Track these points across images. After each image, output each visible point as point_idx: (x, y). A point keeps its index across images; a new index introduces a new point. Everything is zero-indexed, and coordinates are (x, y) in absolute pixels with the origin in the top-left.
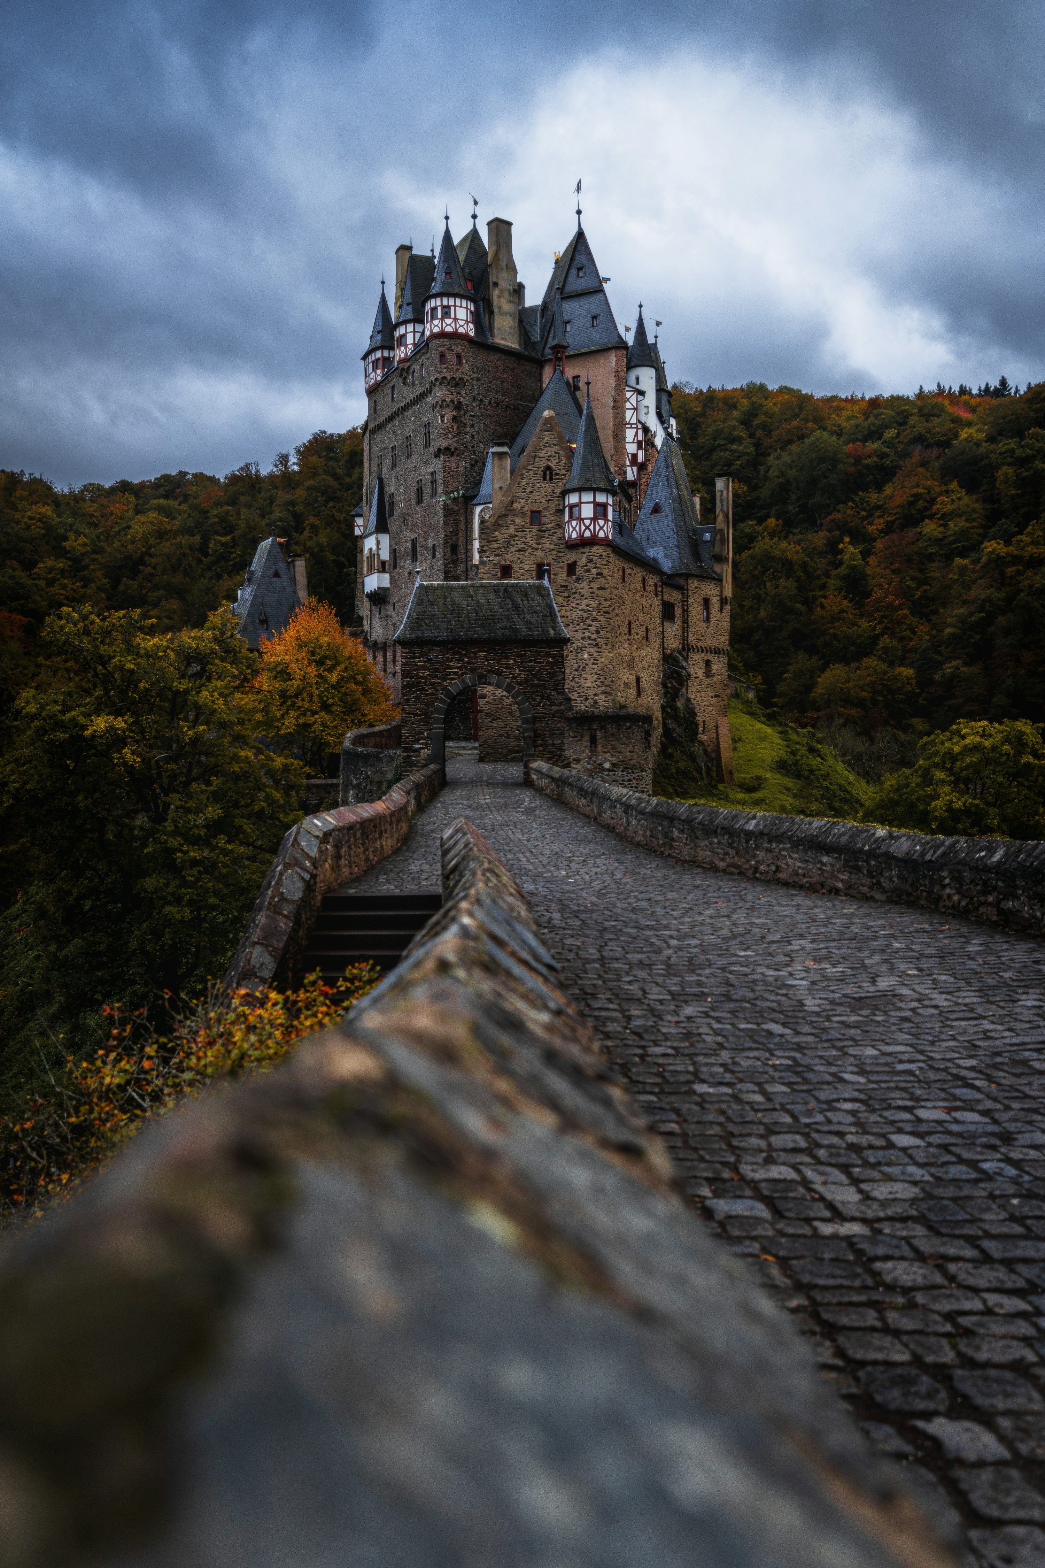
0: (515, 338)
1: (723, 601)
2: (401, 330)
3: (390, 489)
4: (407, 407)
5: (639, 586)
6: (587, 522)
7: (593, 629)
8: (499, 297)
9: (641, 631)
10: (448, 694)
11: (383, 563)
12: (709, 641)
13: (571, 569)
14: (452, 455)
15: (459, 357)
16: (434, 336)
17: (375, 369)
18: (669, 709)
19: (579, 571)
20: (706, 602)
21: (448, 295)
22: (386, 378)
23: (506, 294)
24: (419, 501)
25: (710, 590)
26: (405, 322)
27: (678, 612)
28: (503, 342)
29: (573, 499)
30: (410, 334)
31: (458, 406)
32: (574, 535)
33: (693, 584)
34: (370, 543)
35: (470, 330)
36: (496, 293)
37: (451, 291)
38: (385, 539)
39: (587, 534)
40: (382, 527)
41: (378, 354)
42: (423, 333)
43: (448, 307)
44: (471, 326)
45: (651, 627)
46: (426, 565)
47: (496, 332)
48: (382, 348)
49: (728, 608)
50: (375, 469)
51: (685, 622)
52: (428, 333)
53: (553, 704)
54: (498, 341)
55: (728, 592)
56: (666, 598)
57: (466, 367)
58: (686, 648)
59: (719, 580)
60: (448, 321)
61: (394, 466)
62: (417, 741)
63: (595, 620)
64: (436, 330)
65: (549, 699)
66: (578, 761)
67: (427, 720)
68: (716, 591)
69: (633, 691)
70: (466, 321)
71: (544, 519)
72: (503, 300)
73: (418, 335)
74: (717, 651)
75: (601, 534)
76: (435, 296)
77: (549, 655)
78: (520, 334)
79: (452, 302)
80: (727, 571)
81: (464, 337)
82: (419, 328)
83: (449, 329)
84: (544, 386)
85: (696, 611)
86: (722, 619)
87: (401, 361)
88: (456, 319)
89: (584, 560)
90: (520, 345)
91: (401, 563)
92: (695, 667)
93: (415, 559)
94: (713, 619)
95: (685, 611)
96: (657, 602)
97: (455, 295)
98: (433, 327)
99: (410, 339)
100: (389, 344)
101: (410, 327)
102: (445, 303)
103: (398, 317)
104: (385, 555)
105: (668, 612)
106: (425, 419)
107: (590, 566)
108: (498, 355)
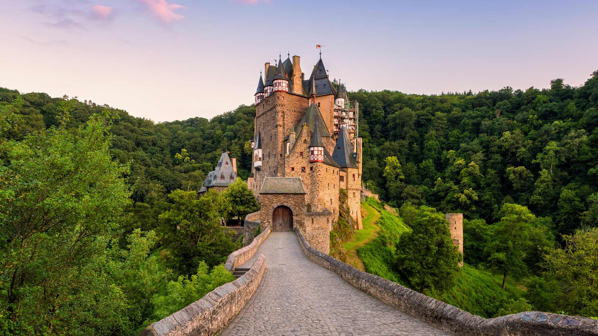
0: (301, 91)
1: (359, 175)
2: (266, 88)
3: (262, 136)
4: (267, 111)
5: (332, 172)
6: (316, 156)
7: (317, 186)
9: (332, 186)
10: (273, 208)
11: (260, 158)
12: (354, 187)
13: (311, 169)
14: (281, 127)
15: (283, 97)
16: (276, 91)
17: (258, 99)
18: (341, 207)
19: (314, 169)
20: (354, 175)
21: (280, 79)
22: (261, 102)
23: (298, 78)
24: (271, 140)
25: (355, 171)
26: (267, 86)
27: (345, 178)
28: (297, 92)
29: (312, 149)
30: (269, 89)
31: (283, 112)
32: (312, 159)
33: (350, 170)
34: (256, 152)
35: (287, 90)
36: (295, 78)
38: (260, 150)
39: (316, 159)
40: (260, 147)
41: (259, 94)
42: (273, 89)
43: (280, 83)
44: (287, 88)
45: (335, 184)
46: (272, 160)
47: (294, 90)
48: (260, 93)
49: (360, 177)
50: (258, 129)
51: (347, 181)
52: (274, 90)
53: (302, 211)
54: (295, 92)
55: (361, 172)
56: (341, 175)
57: (285, 100)
58: (347, 189)
59: (358, 168)
60: (280, 87)
61: (264, 128)
62: (265, 220)
63: (318, 183)
64: (276, 90)
65: (300, 209)
66: (308, 226)
67: (267, 215)
68: (357, 172)
69: (330, 203)
71: (304, 154)
72: (297, 80)
73: (271, 90)
74: (357, 190)
75: (320, 159)
76: (276, 79)
77: (300, 197)
79: (281, 81)
80: (360, 165)
81: (285, 92)
82: (272, 88)
83: (280, 89)
84: (310, 105)
85: (350, 178)
86: (359, 180)
87: (266, 98)
88: (282, 86)
89: (315, 166)
90: (302, 93)
91: (265, 158)
92: (350, 195)
93: (269, 157)
94: (356, 180)
95: (347, 178)
96: (338, 177)
97: (282, 79)
98: (276, 89)
99: (269, 91)
100: (262, 91)
101: (269, 87)
102: (279, 81)
103: (266, 84)
104: (260, 156)
105: (341, 178)
106: (273, 115)
107: (317, 168)
108: (295, 96)
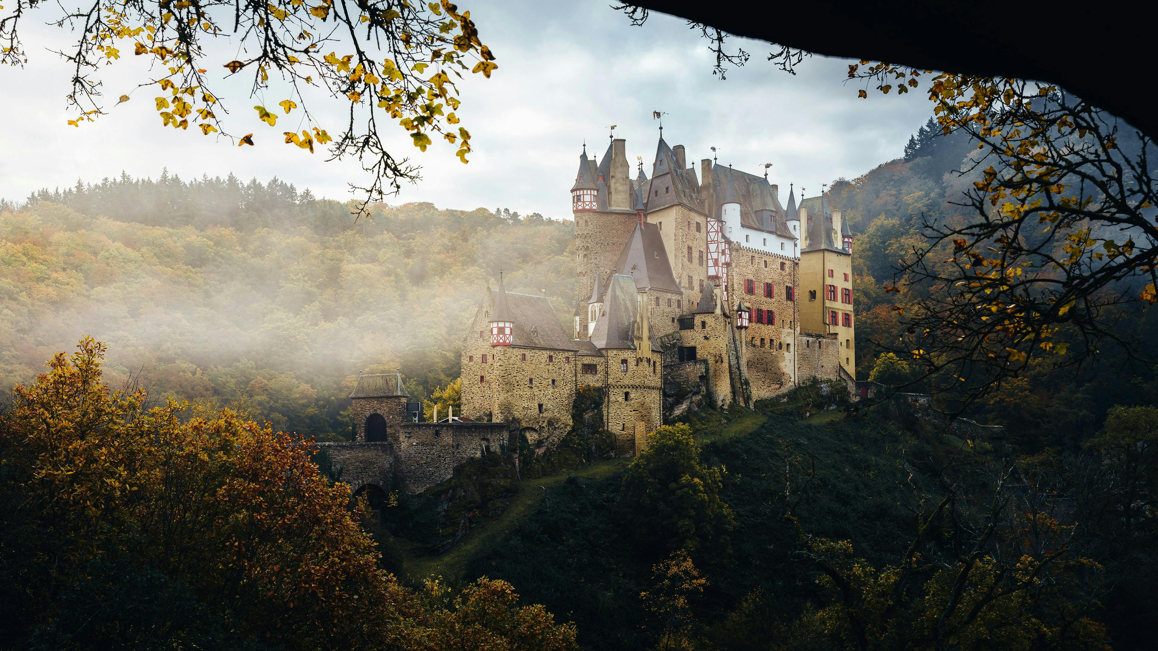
0: (627, 205)
8: (615, 183)
14: (584, 276)
15: (586, 222)
21: (579, 189)
23: (620, 181)
28: (618, 208)
31: (587, 249)
35: (594, 206)
36: (613, 181)
37: (581, 187)
43: (580, 196)
44: (595, 203)
47: (613, 203)
54: (614, 208)
57: (591, 227)
60: (580, 203)
70: (591, 202)
72: (618, 185)
78: (630, 201)
79: (581, 193)
81: (591, 210)
83: (580, 208)
88: (584, 202)
90: (630, 207)
97: (583, 189)
102: (578, 194)
108: (614, 216)
